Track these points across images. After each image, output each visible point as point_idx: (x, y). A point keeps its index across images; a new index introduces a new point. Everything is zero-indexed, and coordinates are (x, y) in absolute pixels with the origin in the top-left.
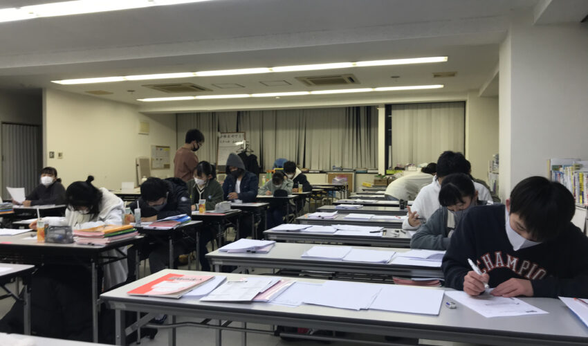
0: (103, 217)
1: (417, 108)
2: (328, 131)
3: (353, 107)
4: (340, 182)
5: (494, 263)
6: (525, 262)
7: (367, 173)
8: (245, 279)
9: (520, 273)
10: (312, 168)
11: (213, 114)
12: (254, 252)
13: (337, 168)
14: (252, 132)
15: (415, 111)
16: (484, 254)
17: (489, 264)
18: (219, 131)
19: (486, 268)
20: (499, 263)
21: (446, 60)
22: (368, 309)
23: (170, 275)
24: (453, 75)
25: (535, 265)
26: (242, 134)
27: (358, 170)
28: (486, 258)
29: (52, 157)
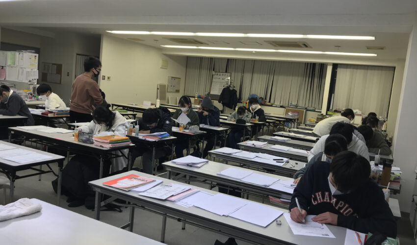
0: (113, 129)
1: (357, 69)
2: (290, 78)
3: (311, 63)
4: (291, 116)
5: (323, 198)
6: (341, 202)
7: (315, 111)
10: (275, 103)
11: (211, 59)
12: (191, 166)
13: (293, 105)
14: (236, 74)
15: (355, 70)
17: (320, 198)
18: (213, 70)
19: (317, 201)
20: (327, 199)
21: (374, 39)
22: (228, 216)
23: (132, 175)
24: (382, 49)
26: (229, 74)
27: (309, 108)
28: (319, 195)
29: (104, 79)
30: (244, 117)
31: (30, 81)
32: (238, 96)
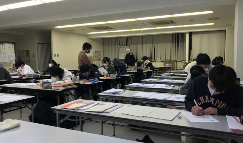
0: (64, 79)
1: (203, 34)
2: (165, 44)
3: (176, 34)
4: (168, 66)
5: (205, 100)
6: (217, 100)
7: (181, 62)
8: (105, 104)
9: (215, 105)
10: (158, 60)
11: (117, 38)
12: (115, 94)
13: (168, 60)
14: (133, 45)
15: (202, 35)
16: (201, 96)
17: (202, 101)
18: (119, 45)
19: (201, 102)
20: (207, 100)
21: (213, 12)
22: (145, 117)
23: (79, 101)
24: (218, 19)
25: (222, 102)
26: (128, 46)
27: (178, 61)
28: (202, 98)
29: (55, 56)
30: (141, 68)
31: (10, 61)
32: (135, 59)
